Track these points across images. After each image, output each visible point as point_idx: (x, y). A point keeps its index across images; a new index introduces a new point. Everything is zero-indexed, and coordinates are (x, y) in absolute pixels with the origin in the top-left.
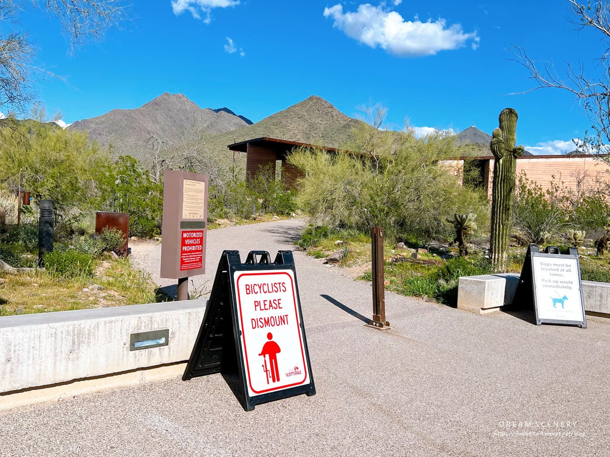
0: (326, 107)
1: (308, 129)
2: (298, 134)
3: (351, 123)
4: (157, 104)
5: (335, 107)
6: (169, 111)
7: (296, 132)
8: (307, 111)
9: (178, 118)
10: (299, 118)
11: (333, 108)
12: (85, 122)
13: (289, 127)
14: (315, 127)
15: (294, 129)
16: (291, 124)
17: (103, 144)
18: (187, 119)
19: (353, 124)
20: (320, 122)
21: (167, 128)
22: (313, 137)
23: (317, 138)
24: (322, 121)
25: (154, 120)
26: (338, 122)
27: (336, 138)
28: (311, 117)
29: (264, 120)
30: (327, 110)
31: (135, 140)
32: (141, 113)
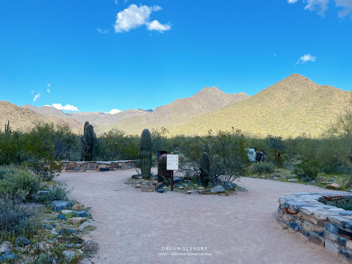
0: (303, 80)
1: (290, 96)
2: (283, 99)
3: (322, 88)
4: (201, 94)
5: (309, 79)
6: (208, 96)
7: (281, 98)
8: (289, 84)
9: (212, 100)
10: (283, 89)
11: (308, 80)
12: (162, 107)
13: (276, 95)
14: (296, 94)
15: (280, 96)
16: (277, 93)
17: (169, 118)
18: (218, 100)
19: (324, 88)
20: (299, 90)
21: (206, 106)
22: (294, 100)
23: (297, 101)
24: (300, 89)
25: (198, 102)
26: (312, 89)
27: (311, 99)
28: (292, 88)
29: (259, 93)
30: (304, 82)
31: (187, 114)
32: (191, 99)
